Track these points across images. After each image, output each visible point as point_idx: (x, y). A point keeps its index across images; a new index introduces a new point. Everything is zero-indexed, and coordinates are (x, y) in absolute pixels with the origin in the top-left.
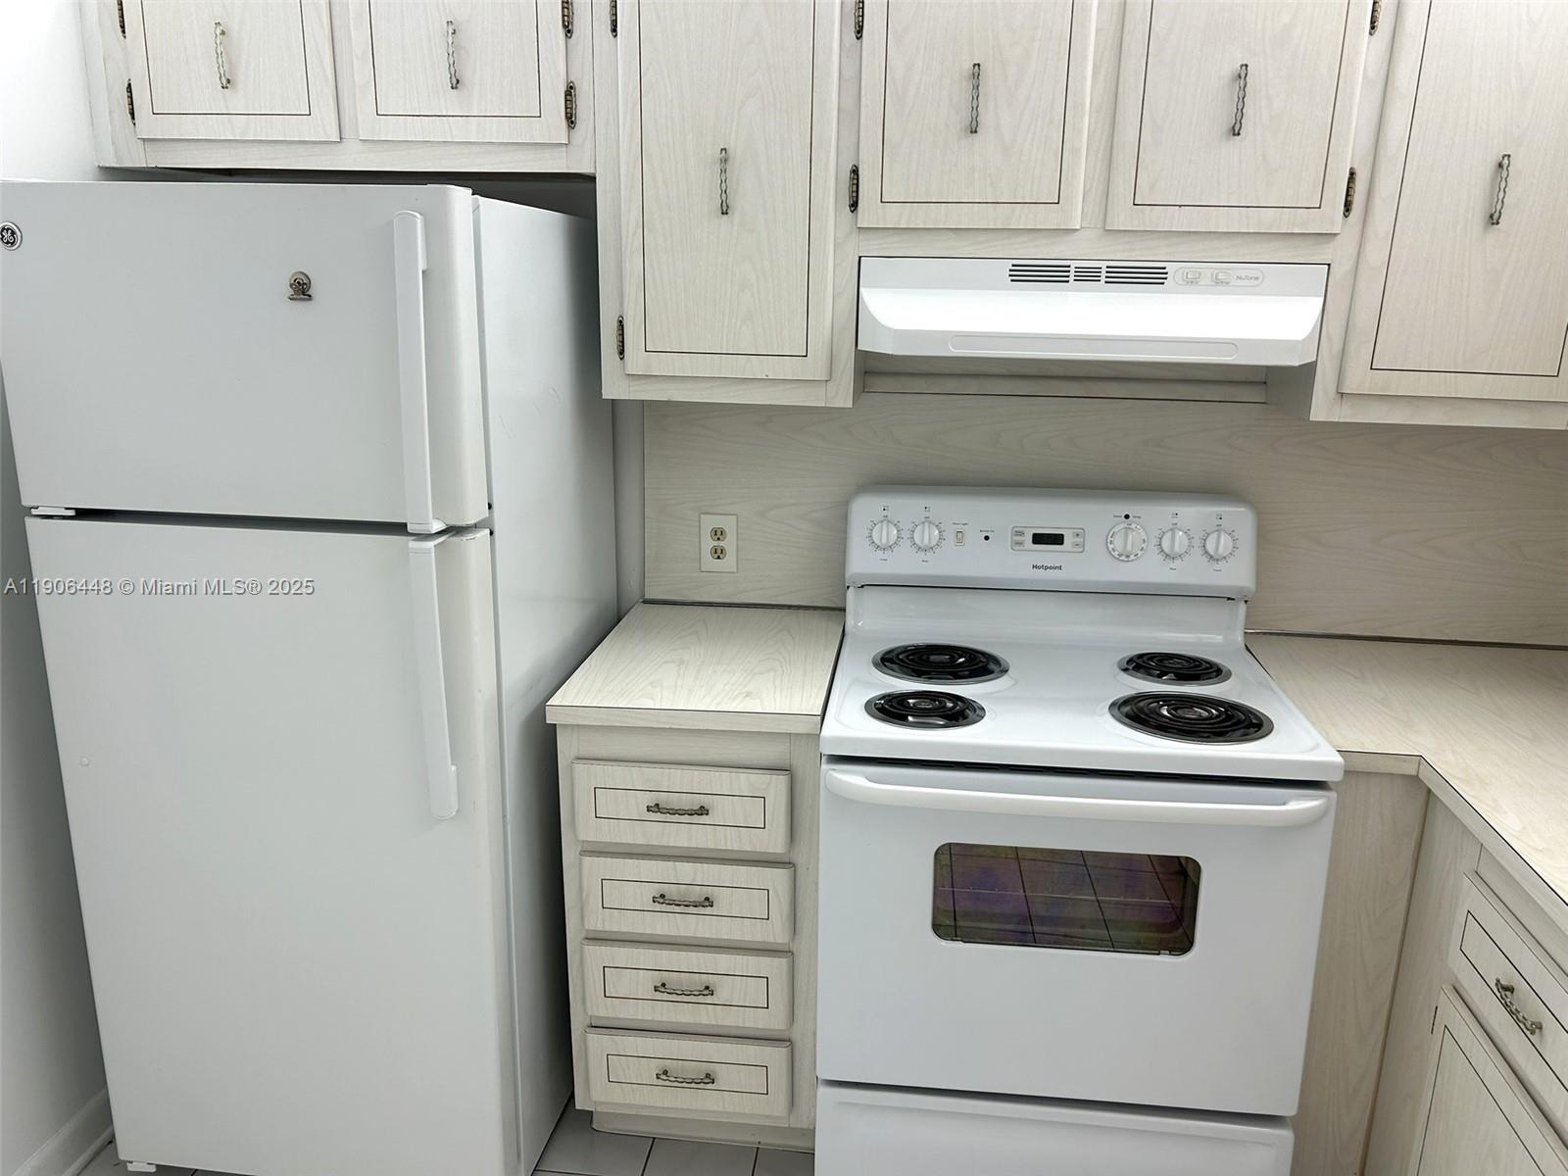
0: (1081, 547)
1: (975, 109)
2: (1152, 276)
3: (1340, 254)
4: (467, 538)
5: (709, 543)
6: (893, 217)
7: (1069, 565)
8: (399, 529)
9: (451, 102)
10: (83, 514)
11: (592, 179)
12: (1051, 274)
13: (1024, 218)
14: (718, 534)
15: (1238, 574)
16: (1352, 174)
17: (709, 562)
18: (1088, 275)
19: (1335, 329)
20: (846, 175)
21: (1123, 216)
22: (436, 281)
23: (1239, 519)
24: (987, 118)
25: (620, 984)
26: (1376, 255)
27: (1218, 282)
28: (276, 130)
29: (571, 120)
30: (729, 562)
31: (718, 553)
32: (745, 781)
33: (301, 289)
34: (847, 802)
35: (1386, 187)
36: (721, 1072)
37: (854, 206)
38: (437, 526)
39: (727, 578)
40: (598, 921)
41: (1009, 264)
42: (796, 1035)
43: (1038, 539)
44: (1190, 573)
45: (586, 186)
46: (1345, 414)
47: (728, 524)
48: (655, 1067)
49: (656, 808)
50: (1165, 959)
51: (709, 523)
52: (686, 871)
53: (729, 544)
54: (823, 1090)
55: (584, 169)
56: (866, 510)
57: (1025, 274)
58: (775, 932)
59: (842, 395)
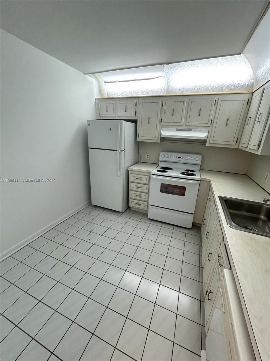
0: (183, 158)
1: (173, 113)
2: (190, 130)
3: (210, 128)
4: (122, 152)
5: (147, 157)
6: (165, 124)
7: (181, 160)
8: (116, 151)
9: (125, 113)
10: (93, 148)
11: (137, 120)
12: (180, 130)
13: (177, 124)
14: (148, 156)
15: (199, 162)
16: (212, 120)
17: (147, 159)
18: (184, 130)
19: (209, 136)
20: (160, 120)
21: (188, 124)
22: (121, 129)
23: (200, 157)
24: (174, 114)
25: (133, 195)
26: (214, 128)
27: (197, 131)
28: (111, 116)
29: (136, 114)
30: (149, 159)
31: (148, 158)
32: (145, 177)
33: (110, 129)
34: (153, 178)
35: (215, 121)
36: (141, 204)
37: (161, 123)
38: (120, 150)
39: (148, 160)
40: (132, 189)
41: (176, 129)
42: (148, 201)
43: (179, 157)
44: (194, 162)
45: (136, 121)
46: (210, 145)
47: (149, 155)
48: (136, 203)
49: (137, 178)
50: (182, 196)
51: (147, 154)
52: (139, 185)
53: (149, 157)
54: (150, 206)
55: (137, 119)
56: (162, 153)
57: (177, 130)
58: (147, 191)
59: (159, 141)
